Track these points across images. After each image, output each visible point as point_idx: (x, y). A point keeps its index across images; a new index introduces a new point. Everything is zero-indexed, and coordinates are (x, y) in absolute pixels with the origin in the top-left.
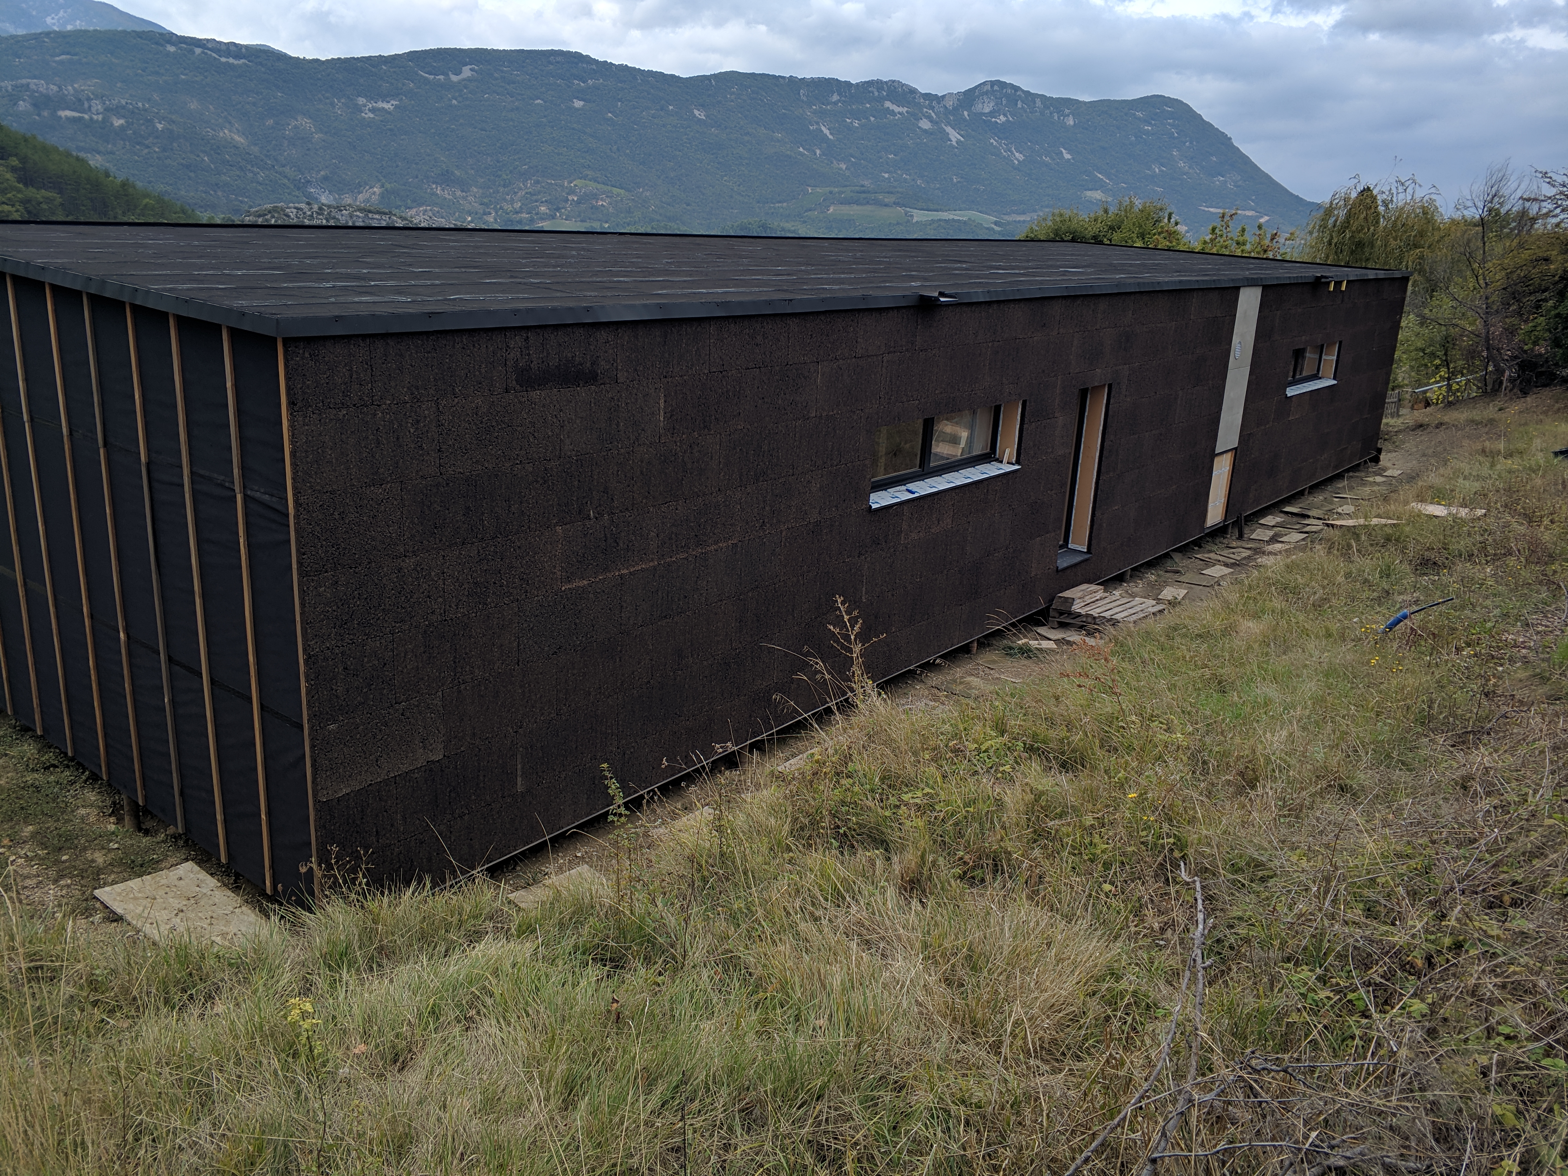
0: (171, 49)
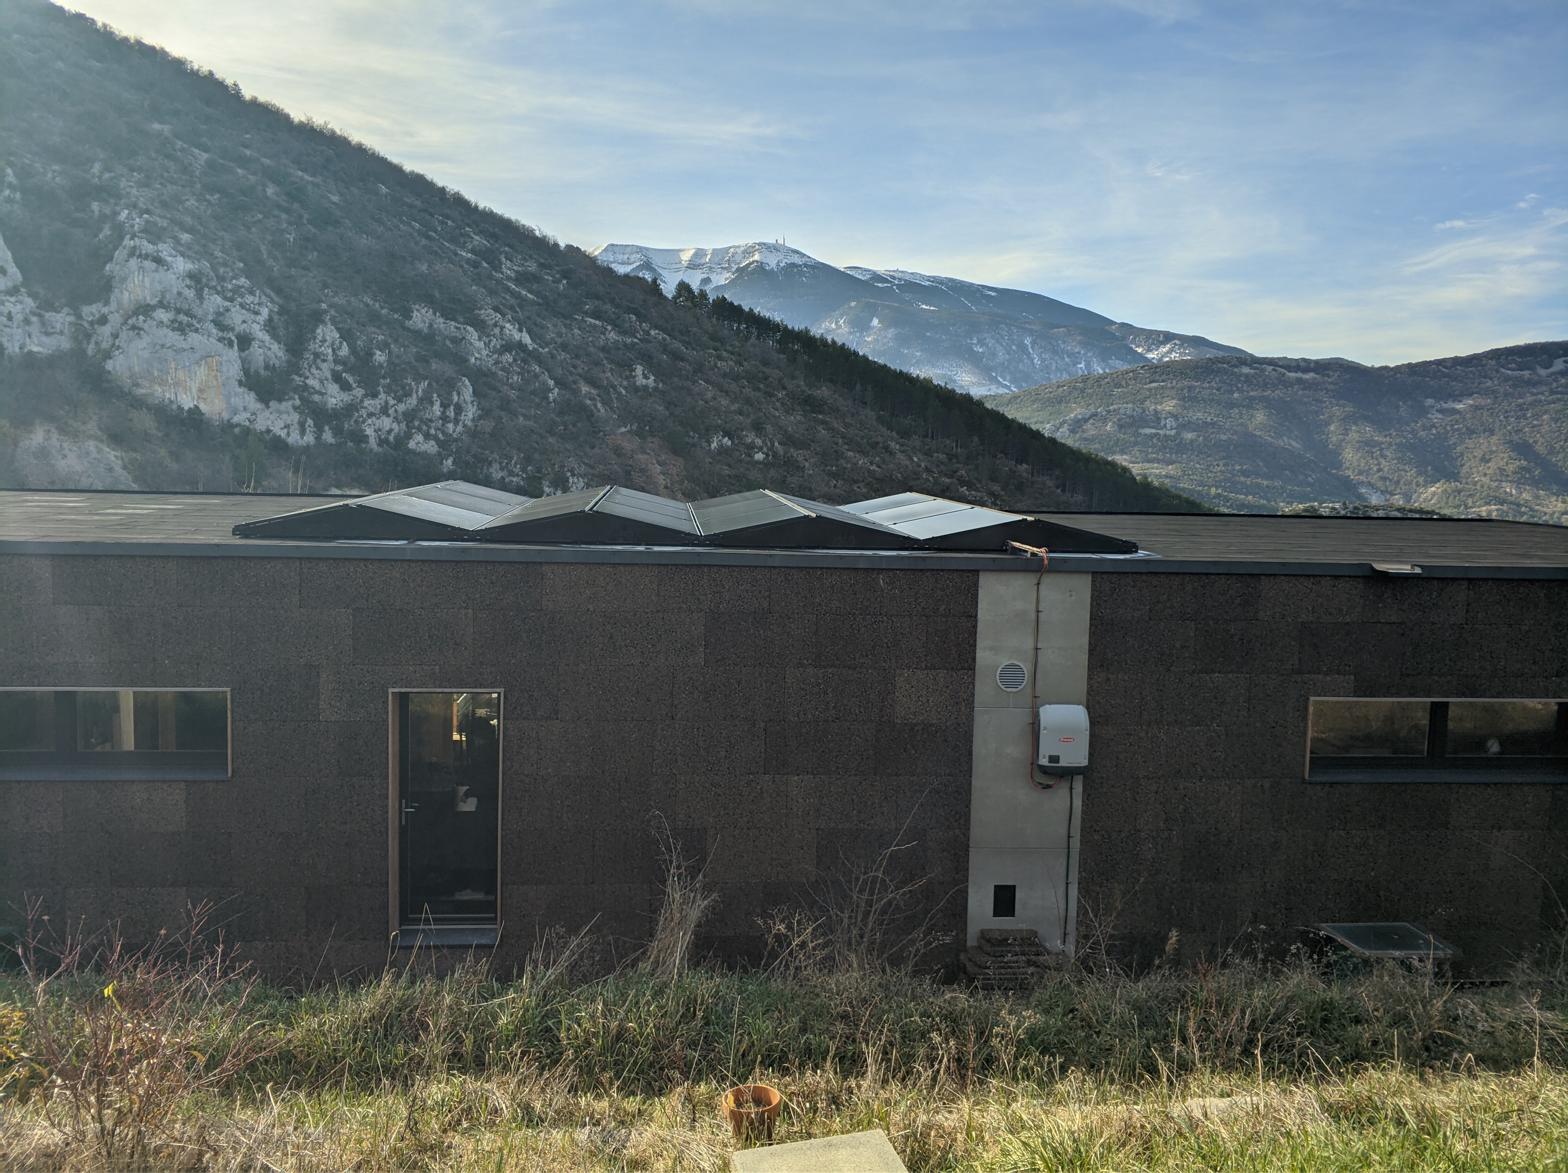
0: (1246, 370)
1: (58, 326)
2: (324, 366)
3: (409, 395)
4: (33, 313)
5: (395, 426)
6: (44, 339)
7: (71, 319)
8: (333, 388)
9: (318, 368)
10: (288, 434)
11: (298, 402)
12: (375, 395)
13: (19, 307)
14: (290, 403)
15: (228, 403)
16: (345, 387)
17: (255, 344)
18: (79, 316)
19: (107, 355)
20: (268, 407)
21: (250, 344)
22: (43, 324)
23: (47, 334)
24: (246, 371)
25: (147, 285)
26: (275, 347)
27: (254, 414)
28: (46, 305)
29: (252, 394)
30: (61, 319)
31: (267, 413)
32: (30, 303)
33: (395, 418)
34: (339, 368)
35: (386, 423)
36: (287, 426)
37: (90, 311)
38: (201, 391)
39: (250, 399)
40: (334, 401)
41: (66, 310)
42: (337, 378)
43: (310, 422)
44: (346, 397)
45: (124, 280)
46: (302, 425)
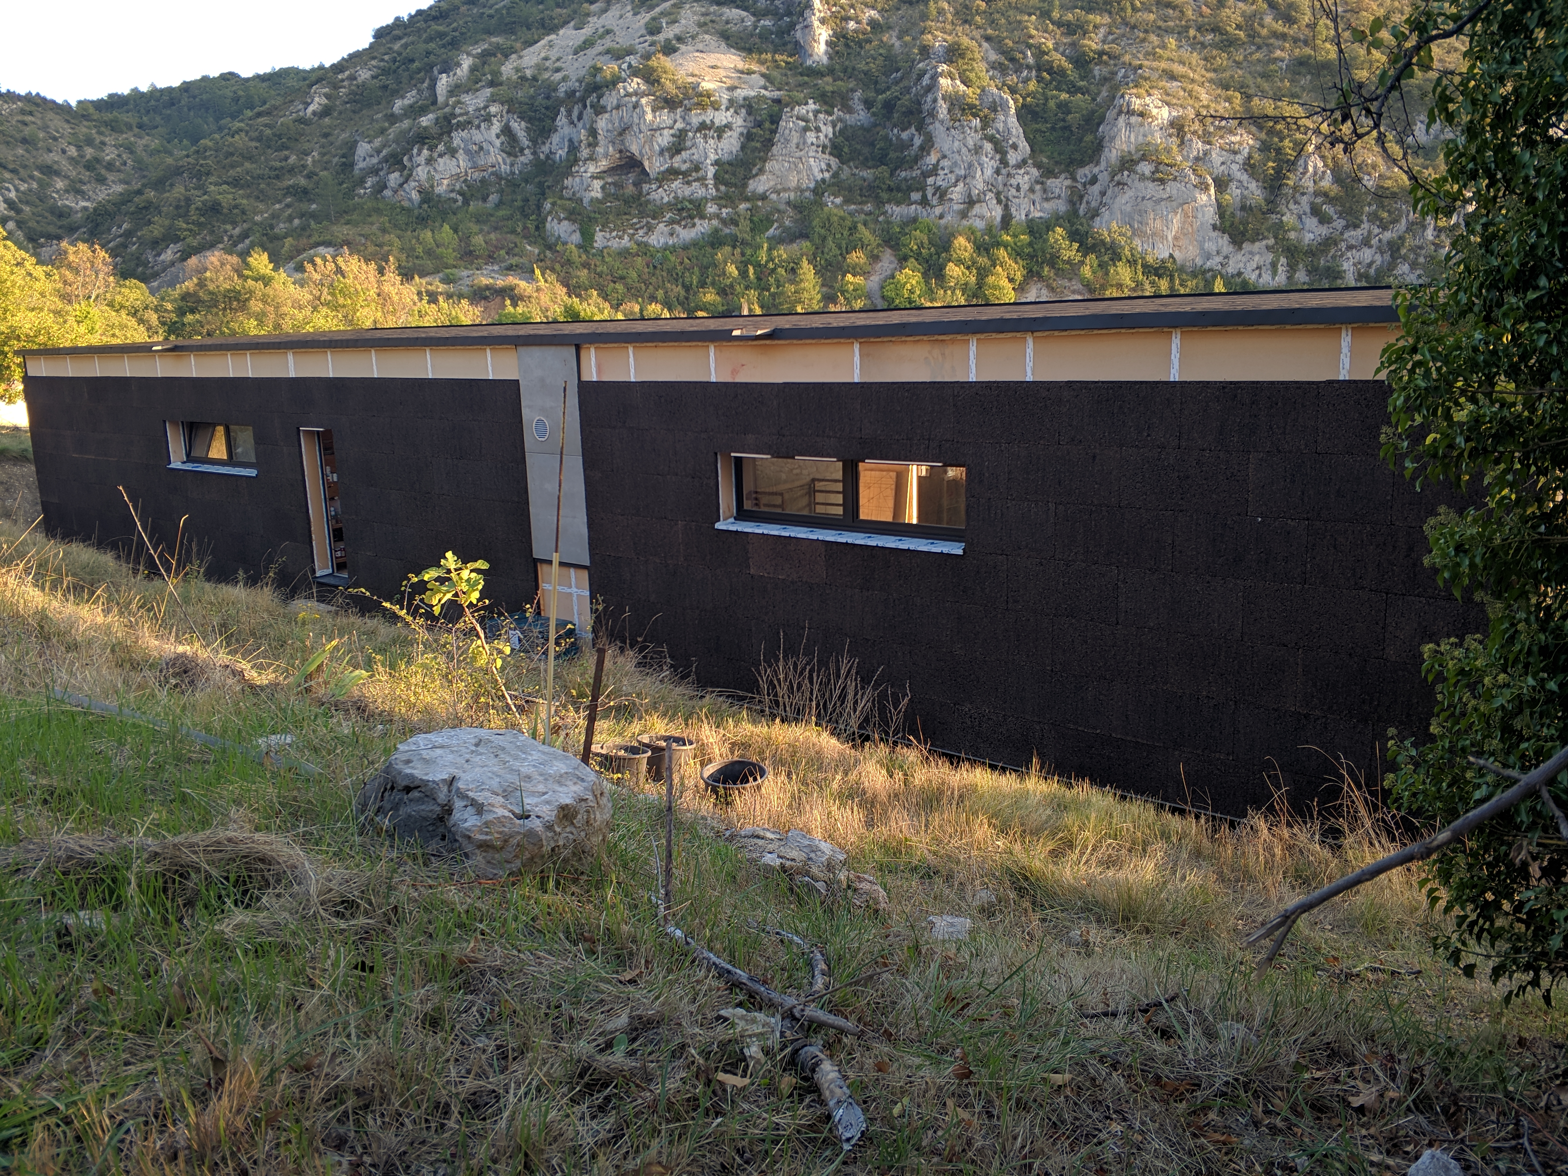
1: (1057, 190)
2: (1304, 200)
3: (1395, 221)
4: (1037, 182)
5: (1378, 258)
6: (1046, 205)
7: (1068, 182)
8: (1311, 222)
9: (1296, 203)
10: (1260, 275)
11: (1271, 242)
12: (1356, 226)
13: (1026, 177)
14: (1264, 242)
15: (1202, 248)
16: (1324, 219)
17: (1233, 185)
18: (1074, 179)
19: (1095, 214)
20: (1240, 248)
21: (1227, 186)
22: (1045, 191)
23: (1047, 200)
24: (1222, 216)
25: (1133, 139)
26: (1253, 185)
27: (1226, 257)
28: (1048, 173)
29: (1226, 236)
30: (1059, 184)
31: (1239, 256)
32: (1035, 172)
33: (1379, 248)
34: (1319, 200)
35: (1367, 254)
36: (1259, 268)
37: (1084, 173)
38: (1176, 238)
39: (1224, 242)
40: (1311, 236)
41: (1063, 176)
42: (1315, 211)
43: (1283, 260)
44: (1324, 231)
45: (1113, 139)
46: (1274, 265)
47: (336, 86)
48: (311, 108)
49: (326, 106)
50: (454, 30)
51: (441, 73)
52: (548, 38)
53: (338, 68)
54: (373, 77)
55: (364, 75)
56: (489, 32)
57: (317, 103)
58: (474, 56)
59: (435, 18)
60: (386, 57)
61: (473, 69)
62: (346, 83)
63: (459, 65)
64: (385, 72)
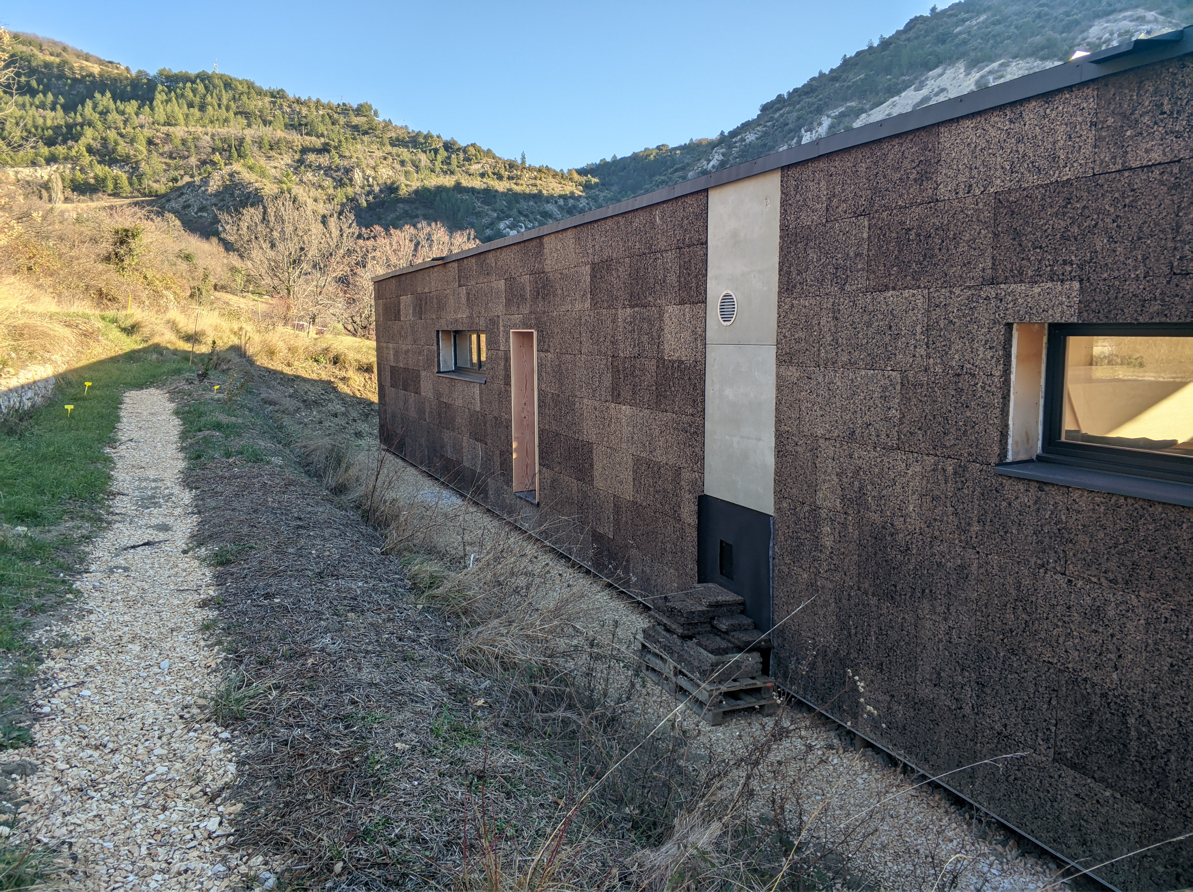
47: (730, 147)
48: (711, 164)
49: (722, 160)
50: (820, 100)
51: (806, 132)
52: (891, 100)
53: (734, 134)
54: (757, 139)
55: (750, 137)
56: (845, 99)
57: (716, 159)
58: (833, 118)
59: (807, 93)
60: (768, 124)
61: (831, 127)
62: (738, 144)
63: (820, 124)
64: (766, 134)
